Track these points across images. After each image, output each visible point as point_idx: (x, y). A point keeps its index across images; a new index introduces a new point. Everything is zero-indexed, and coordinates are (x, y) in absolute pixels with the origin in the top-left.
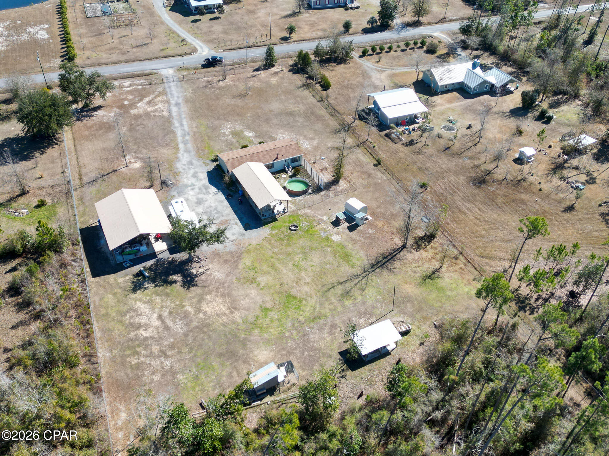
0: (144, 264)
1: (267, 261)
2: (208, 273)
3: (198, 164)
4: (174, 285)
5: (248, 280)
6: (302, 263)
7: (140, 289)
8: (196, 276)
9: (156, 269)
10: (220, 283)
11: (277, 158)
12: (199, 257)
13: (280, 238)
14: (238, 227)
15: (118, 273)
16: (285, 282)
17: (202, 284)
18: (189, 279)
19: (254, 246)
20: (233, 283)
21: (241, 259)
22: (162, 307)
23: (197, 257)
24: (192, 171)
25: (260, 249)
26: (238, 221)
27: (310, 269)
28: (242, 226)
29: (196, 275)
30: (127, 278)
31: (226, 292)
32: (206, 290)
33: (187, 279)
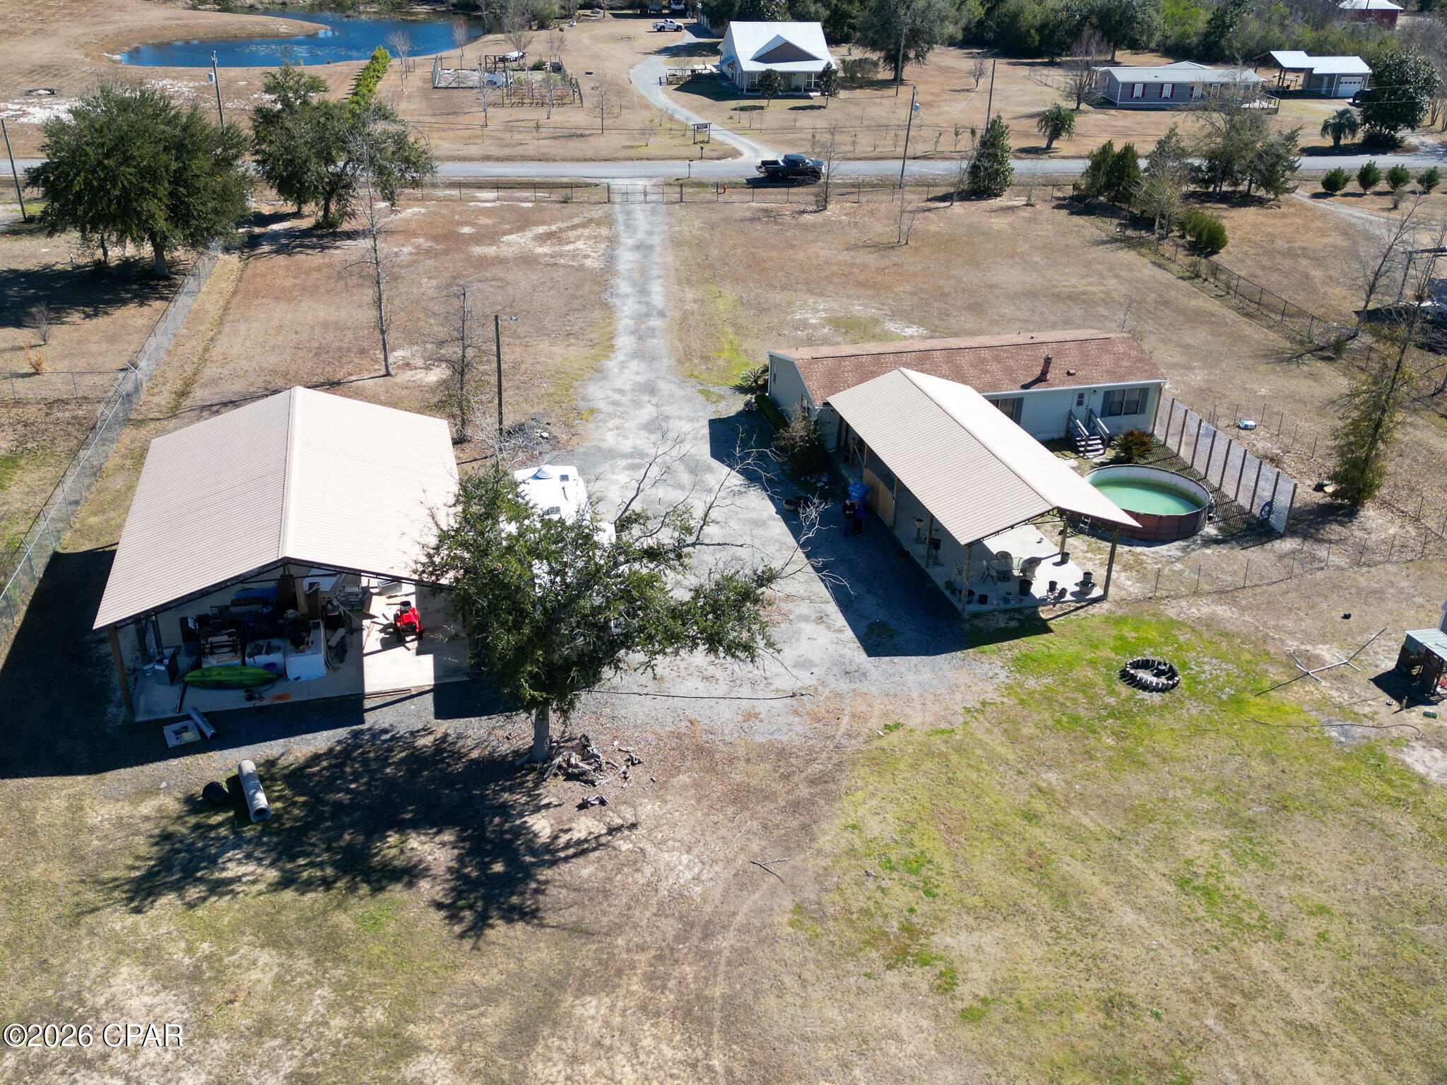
0: (272, 749)
1: (996, 830)
2: (625, 846)
3: (679, 392)
4: (396, 892)
5: (876, 938)
6: (1242, 882)
7: (178, 887)
8: (550, 854)
9: (329, 785)
10: (688, 926)
11: (1042, 379)
12: (593, 748)
13: (1075, 720)
14: (832, 636)
15: (110, 776)
16: (1136, 989)
17: (569, 916)
18: (498, 868)
19: (919, 736)
20: (775, 940)
21: (831, 798)
22: (264, 1027)
23: (583, 747)
24: (647, 412)
25: (954, 758)
26: (832, 609)
27: (1306, 929)
28: (849, 633)
29: (549, 848)
30: (147, 808)
31: (718, 991)
32: (586, 955)
33: (484, 867)
